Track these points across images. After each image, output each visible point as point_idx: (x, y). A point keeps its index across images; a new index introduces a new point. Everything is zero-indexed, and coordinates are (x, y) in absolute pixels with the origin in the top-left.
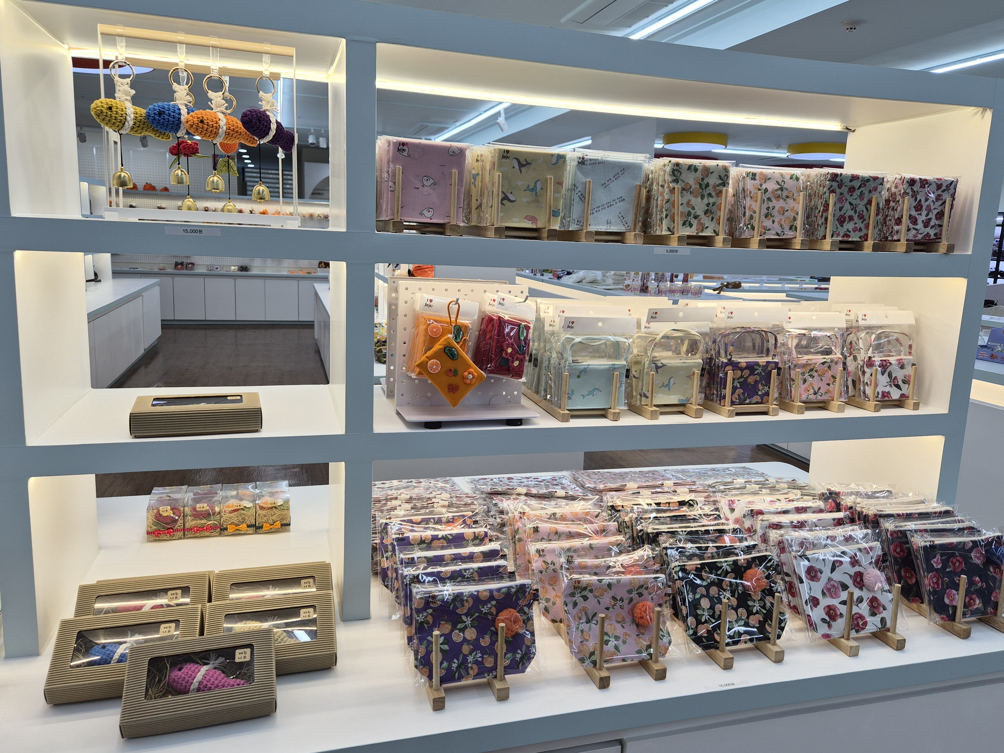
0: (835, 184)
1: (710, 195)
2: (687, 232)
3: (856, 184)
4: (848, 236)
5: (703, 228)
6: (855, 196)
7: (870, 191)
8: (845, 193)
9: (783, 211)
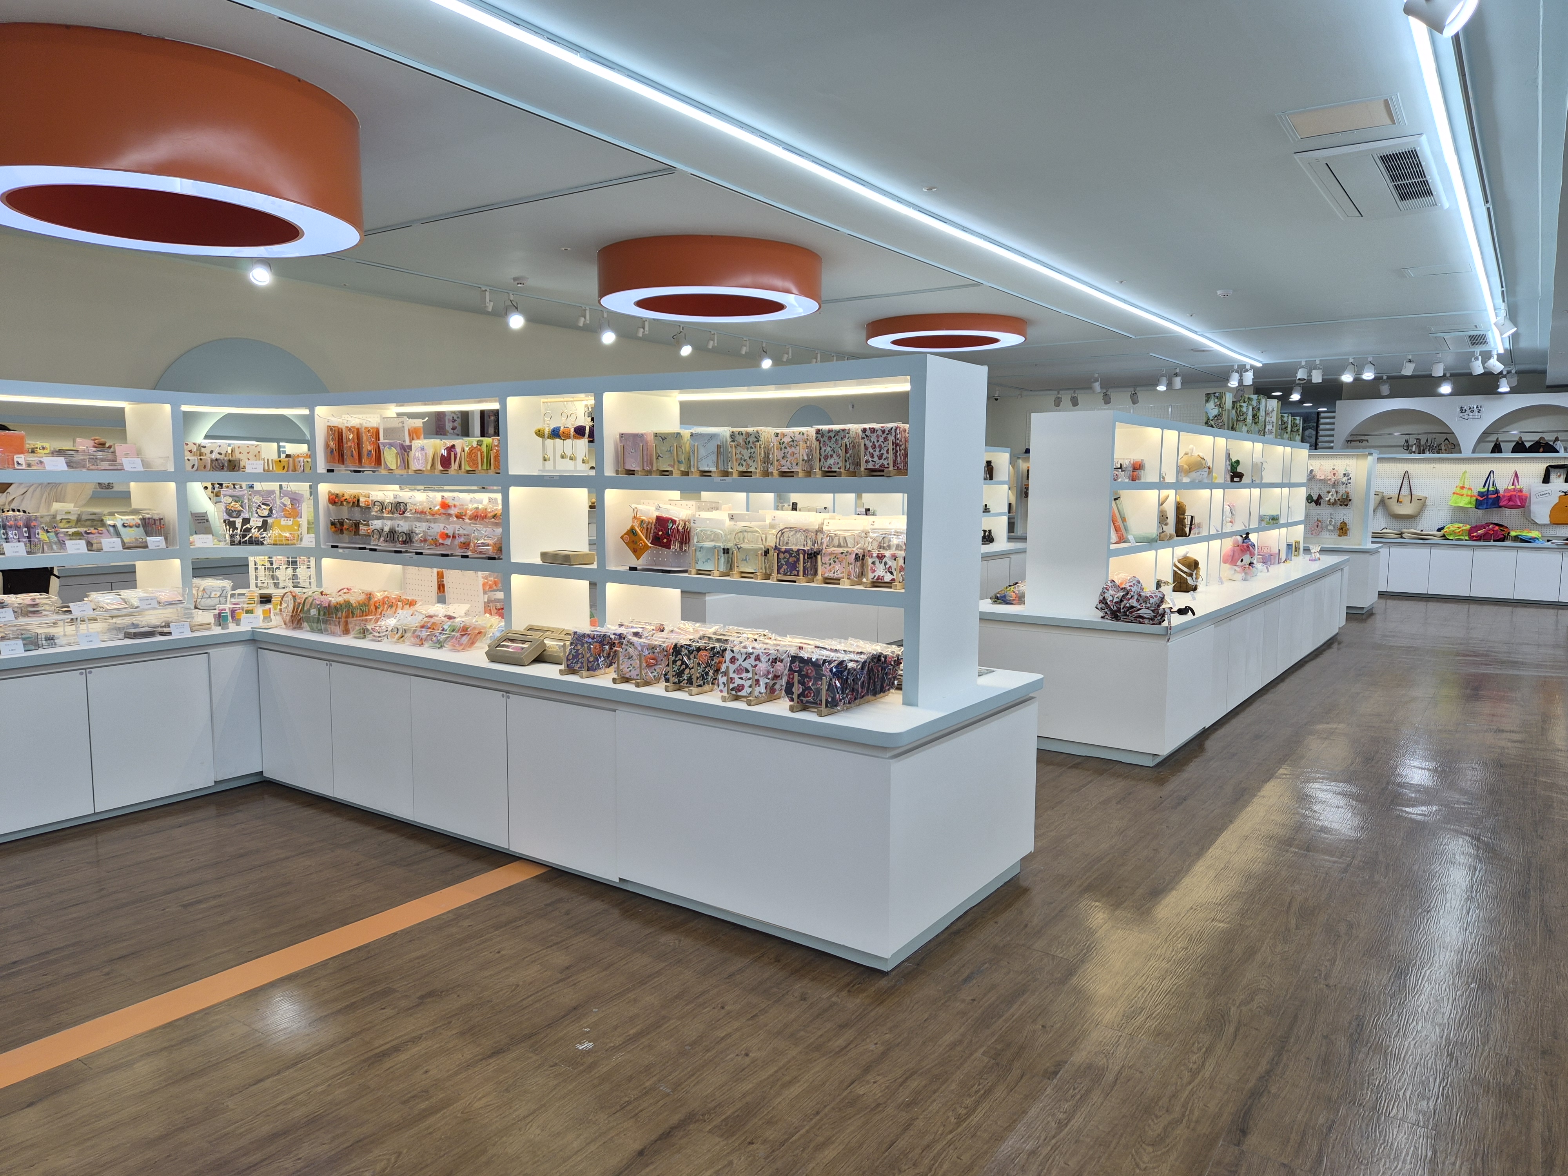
0: (819, 436)
1: (751, 448)
2: (741, 469)
3: (832, 435)
4: (831, 468)
5: (748, 466)
6: (832, 442)
7: (842, 438)
8: (826, 440)
9: (793, 454)
